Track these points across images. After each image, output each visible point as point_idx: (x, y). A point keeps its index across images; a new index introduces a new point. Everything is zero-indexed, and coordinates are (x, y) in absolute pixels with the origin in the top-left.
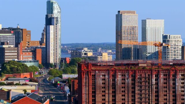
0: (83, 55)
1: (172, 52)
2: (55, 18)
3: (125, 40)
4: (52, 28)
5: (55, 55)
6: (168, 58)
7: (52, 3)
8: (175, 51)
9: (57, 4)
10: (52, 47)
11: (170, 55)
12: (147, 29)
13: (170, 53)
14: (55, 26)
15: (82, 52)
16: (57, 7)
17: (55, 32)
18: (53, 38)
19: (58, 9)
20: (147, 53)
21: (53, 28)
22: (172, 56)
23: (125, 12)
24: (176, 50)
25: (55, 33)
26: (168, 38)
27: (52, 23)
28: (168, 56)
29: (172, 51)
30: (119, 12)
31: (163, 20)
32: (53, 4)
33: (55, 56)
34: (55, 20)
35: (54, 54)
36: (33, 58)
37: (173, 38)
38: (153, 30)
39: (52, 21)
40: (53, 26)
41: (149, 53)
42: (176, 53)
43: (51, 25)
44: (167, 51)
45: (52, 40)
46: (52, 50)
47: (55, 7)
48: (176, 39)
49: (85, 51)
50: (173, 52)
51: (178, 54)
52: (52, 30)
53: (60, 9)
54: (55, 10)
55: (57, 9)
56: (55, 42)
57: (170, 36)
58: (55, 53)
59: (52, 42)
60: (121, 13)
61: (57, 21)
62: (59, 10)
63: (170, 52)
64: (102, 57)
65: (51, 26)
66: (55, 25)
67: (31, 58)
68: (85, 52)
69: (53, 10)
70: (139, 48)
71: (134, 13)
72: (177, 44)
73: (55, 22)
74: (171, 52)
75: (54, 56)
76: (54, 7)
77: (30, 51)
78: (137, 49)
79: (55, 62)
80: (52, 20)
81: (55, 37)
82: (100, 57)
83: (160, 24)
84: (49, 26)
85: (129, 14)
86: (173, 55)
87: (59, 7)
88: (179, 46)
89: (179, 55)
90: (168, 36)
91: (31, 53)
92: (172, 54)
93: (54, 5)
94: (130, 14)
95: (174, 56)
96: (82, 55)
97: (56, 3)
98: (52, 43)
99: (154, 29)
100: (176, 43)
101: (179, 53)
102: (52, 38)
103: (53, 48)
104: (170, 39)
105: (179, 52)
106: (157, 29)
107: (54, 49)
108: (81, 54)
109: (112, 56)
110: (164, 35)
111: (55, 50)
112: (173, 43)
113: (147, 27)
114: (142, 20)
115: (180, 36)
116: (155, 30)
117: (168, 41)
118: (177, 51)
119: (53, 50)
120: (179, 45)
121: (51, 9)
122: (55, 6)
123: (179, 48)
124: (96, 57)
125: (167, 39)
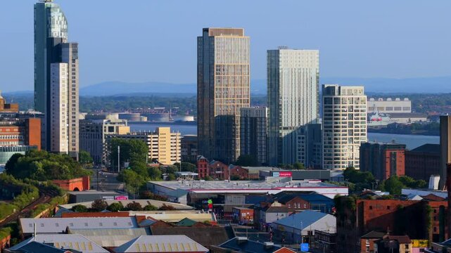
0: (105, 131)
1: (345, 127)
2: (70, 46)
3: (220, 97)
4: (64, 70)
5: (70, 133)
6: (336, 139)
7: (49, 9)
8: (351, 125)
9: (60, 12)
10: (63, 113)
11: (341, 133)
12: (280, 71)
13: (341, 129)
14: (70, 66)
15: (104, 125)
16: (60, 18)
17: (70, 78)
18: (66, 93)
19: (63, 22)
20: (281, 129)
21: (66, 70)
22: (346, 135)
23: (219, 32)
24: (354, 121)
25: (70, 82)
26: (336, 93)
27: (63, 58)
28: (335, 135)
29: (345, 123)
30: (206, 30)
31: (317, 51)
32: (50, 12)
33: (71, 137)
34: (71, 50)
35: (68, 131)
36: (20, 141)
37: (347, 93)
38: (293, 74)
39: (63, 53)
40: (66, 64)
41: (285, 128)
42: (354, 129)
43: (61, 61)
44: (334, 125)
45: (63, 97)
46: (63, 121)
47: (56, 18)
48: (354, 97)
49: (111, 123)
50: (347, 125)
51: (358, 131)
52: (64, 74)
53: (67, 23)
54: (56, 26)
55: (60, 23)
56: (70, 102)
57: (339, 88)
58: (70, 129)
59: (63, 101)
60: (212, 33)
61: (75, 52)
62: (65, 27)
63: (341, 125)
64: (157, 136)
65: (61, 64)
66: (70, 61)
67: (16, 140)
68: (109, 125)
69: (52, 26)
70: (255, 116)
71: (239, 32)
72: (357, 107)
73: (71, 54)
74: (343, 127)
75: (68, 135)
76: (54, 19)
77: (14, 125)
78: (251, 118)
79: (71, 150)
80: (63, 50)
81: (70, 89)
82: (153, 136)
83: (310, 59)
84: (56, 64)
85: (229, 37)
86: (347, 133)
87: (65, 19)
88: (360, 113)
89: (360, 133)
90: (337, 88)
91: (16, 129)
92: (346, 131)
93: (52, 14)
94: (231, 36)
95: (349, 135)
96: (104, 133)
97: (58, 10)
98: (63, 105)
99: (296, 71)
100: (354, 105)
101: (360, 129)
102: (64, 93)
103: (66, 117)
104: (341, 97)
105: (359, 125)
106: (302, 71)
107: (68, 119)
108: (102, 130)
109: (180, 134)
110: (326, 86)
111: (70, 121)
112: (348, 105)
113: (280, 67)
114: (268, 51)
115: (362, 88)
116: (299, 73)
117: (337, 100)
118: (356, 123)
119: (66, 121)
120: (360, 109)
121: (46, 22)
122: (56, 16)
123: (360, 117)
124: (143, 136)
125: (333, 97)
